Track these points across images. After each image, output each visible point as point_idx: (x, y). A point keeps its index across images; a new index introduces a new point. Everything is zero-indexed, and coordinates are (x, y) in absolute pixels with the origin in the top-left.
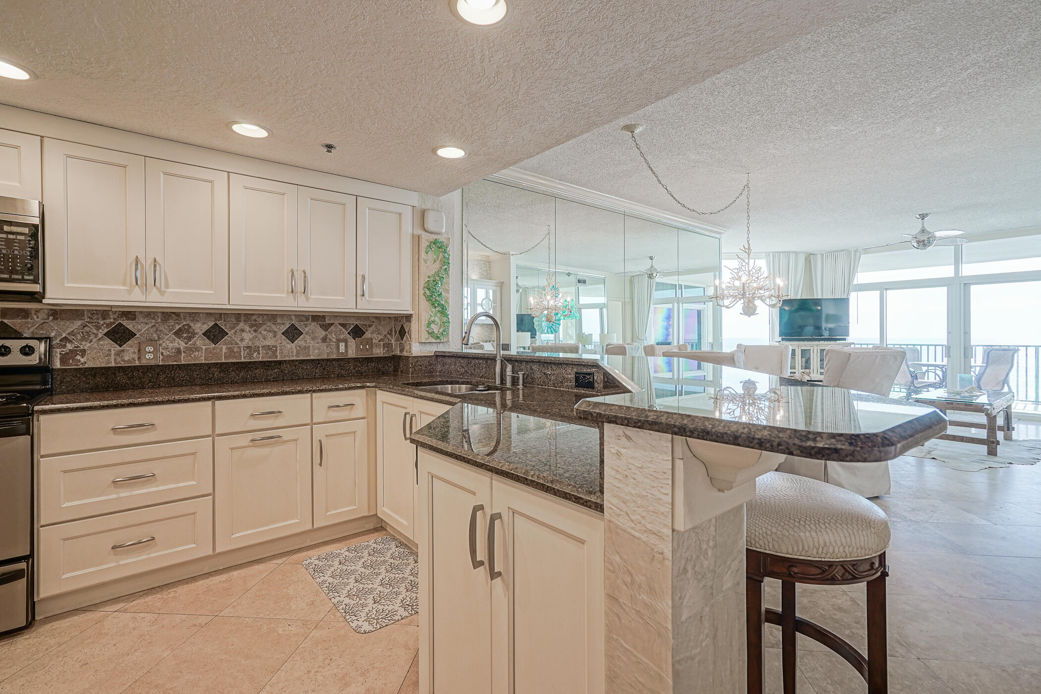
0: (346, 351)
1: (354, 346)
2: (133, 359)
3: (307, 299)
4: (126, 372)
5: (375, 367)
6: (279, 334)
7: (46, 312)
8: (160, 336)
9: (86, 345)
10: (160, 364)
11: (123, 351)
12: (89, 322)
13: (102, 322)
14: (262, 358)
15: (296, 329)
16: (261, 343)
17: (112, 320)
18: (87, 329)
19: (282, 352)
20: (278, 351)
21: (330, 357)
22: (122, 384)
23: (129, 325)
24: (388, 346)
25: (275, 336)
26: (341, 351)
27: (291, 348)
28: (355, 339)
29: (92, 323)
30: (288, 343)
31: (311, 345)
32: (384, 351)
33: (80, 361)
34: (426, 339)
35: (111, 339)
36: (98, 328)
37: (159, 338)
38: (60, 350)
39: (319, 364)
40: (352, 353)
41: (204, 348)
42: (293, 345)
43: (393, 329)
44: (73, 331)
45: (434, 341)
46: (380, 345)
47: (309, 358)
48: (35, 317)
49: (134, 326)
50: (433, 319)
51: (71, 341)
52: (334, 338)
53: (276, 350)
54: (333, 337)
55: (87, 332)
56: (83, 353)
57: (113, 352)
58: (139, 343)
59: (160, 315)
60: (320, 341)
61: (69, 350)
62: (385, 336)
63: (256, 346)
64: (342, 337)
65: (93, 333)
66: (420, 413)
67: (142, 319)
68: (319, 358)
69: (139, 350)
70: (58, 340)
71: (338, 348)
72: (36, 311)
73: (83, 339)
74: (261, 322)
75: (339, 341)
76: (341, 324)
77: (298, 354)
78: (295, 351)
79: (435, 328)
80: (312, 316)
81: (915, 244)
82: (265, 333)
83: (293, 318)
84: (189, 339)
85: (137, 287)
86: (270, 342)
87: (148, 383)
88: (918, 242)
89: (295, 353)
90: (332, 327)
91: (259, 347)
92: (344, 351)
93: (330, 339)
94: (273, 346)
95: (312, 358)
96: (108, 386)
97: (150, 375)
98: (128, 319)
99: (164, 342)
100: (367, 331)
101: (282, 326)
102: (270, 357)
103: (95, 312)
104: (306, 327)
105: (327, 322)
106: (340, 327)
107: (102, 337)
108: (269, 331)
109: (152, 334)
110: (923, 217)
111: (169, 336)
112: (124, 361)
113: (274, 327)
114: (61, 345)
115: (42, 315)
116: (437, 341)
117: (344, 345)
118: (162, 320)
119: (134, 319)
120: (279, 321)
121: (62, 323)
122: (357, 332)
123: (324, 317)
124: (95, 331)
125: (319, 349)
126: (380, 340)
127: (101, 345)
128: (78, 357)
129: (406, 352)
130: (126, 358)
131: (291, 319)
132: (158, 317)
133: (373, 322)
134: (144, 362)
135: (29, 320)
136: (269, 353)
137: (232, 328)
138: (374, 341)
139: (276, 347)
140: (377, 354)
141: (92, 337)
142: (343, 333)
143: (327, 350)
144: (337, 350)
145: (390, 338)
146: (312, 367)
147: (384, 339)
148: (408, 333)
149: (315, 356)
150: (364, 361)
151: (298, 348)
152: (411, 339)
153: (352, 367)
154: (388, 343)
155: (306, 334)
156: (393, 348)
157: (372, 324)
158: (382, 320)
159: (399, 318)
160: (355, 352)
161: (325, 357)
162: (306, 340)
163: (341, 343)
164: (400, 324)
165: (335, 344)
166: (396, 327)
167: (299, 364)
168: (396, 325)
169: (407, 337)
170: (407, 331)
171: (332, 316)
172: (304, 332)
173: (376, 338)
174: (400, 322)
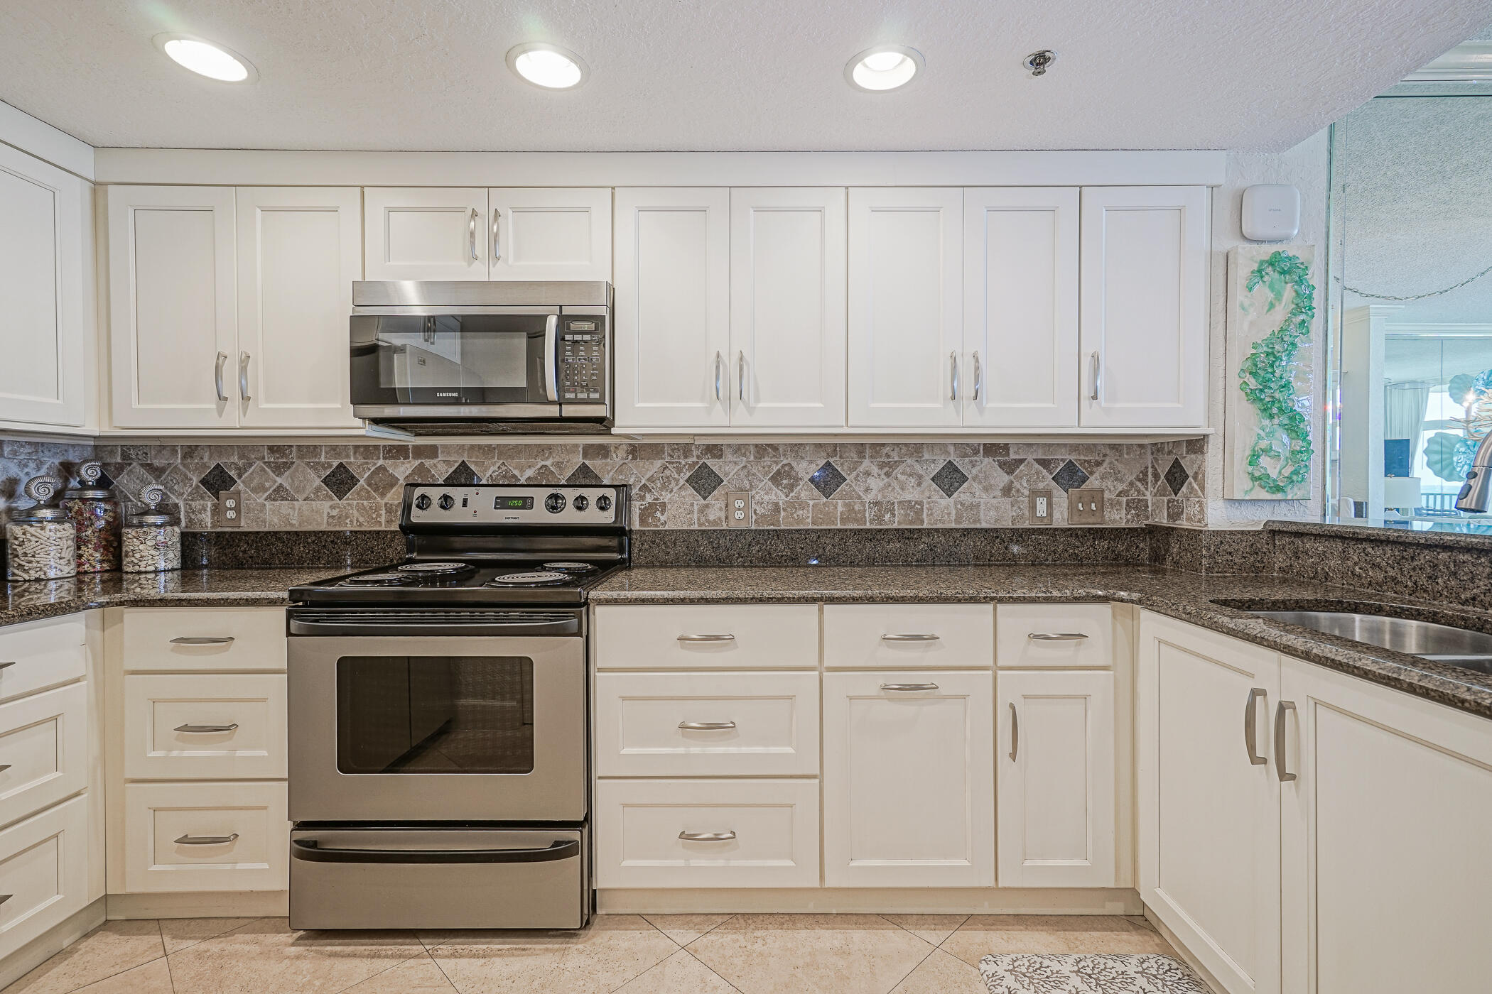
0: (1050, 514)
1: (1065, 505)
2: (720, 519)
3: (981, 410)
4: (710, 538)
5: (1108, 548)
6: (927, 481)
7: (625, 447)
8: (753, 484)
9: (666, 497)
10: (753, 527)
11: (707, 506)
12: (669, 463)
13: (683, 463)
14: (899, 523)
15: (956, 470)
16: (896, 496)
17: (695, 459)
18: (667, 472)
19: (932, 514)
20: (925, 511)
21: (1019, 526)
22: (705, 558)
23: (714, 465)
25: (919, 484)
26: (1038, 515)
27: (947, 507)
28: (1067, 491)
29: (673, 463)
30: (942, 497)
31: (982, 501)
32: (1129, 517)
33: (659, 520)
34: (1246, 492)
35: (694, 487)
36: (679, 471)
37: (751, 486)
38: (640, 503)
39: (997, 537)
40: (1061, 519)
41: (811, 503)
42: (951, 500)
43: (1150, 470)
44: (652, 476)
45: (1269, 496)
46: (1119, 503)
47: (978, 526)
48: (614, 455)
49: (720, 467)
50: (1263, 444)
51: (651, 491)
52: (1025, 488)
53: (922, 509)
54: (1023, 486)
55: (667, 478)
56: (663, 505)
57: (696, 507)
58: (727, 494)
59: (752, 448)
60: (998, 493)
61: (649, 503)
62: (1132, 484)
63: (888, 502)
64: (1041, 486)
65: (674, 479)
66: (1312, 703)
67: (730, 456)
68: (998, 526)
69: (727, 507)
70: (638, 488)
71: (1033, 507)
72: (616, 447)
73: (664, 487)
74: (896, 459)
75: (1035, 494)
76: (1037, 461)
77: (957, 521)
78: (954, 512)
79: (1270, 467)
80: (984, 445)
82: (903, 478)
83: (951, 449)
84: (791, 487)
85: (718, 402)
86: (911, 495)
87: (738, 558)
89: (953, 517)
90: (1022, 467)
91: (893, 503)
92: (1045, 515)
93: (1018, 491)
94: (916, 503)
95: (984, 525)
96: (690, 559)
97: (740, 545)
98: (714, 457)
99: (757, 493)
100: (1092, 473)
101: (933, 465)
102: (911, 522)
103: (676, 447)
104: (974, 466)
105: (1013, 456)
106: (1037, 466)
107: (684, 485)
108: (911, 475)
109: (743, 481)
111: (764, 483)
112: (708, 521)
113: (917, 467)
114: (640, 496)
115: (622, 453)
116: (1275, 497)
117: (1045, 502)
118: (755, 457)
119: (720, 457)
120: (926, 456)
121: (641, 464)
122: (1071, 476)
123: (1006, 447)
124: (676, 476)
125: (997, 509)
126: (1121, 492)
127: (683, 497)
128: (658, 514)
129: (1189, 519)
130: (712, 518)
131: (947, 451)
132: (750, 452)
133: (1105, 456)
134: (733, 525)
135: (609, 460)
136: (909, 514)
137: (852, 470)
138: (1107, 495)
139: (921, 503)
140: (1115, 521)
141: (673, 483)
142: (1043, 477)
143: (1012, 511)
144: (1031, 512)
145: (1142, 488)
146: (983, 544)
147: (1128, 491)
148: (1195, 478)
149: (991, 524)
150: (1085, 536)
151: (959, 507)
152: (1201, 491)
153: (1061, 547)
154: (1139, 499)
155: (974, 481)
156: (1149, 509)
157: (1103, 461)
158: (1125, 452)
159: (1166, 445)
160: (1066, 517)
161: (1008, 524)
162: (973, 491)
163: (1038, 498)
164: (1172, 458)
165: (1027, 499)
166: (1158, 464)
167: (961, 536)
168: (1158, 460)
169: (1192, 488)
170: (1190, 473)
171: (1021, 445)
172: (969, 477)
173: (1112, 489)
174: (1170, 453)
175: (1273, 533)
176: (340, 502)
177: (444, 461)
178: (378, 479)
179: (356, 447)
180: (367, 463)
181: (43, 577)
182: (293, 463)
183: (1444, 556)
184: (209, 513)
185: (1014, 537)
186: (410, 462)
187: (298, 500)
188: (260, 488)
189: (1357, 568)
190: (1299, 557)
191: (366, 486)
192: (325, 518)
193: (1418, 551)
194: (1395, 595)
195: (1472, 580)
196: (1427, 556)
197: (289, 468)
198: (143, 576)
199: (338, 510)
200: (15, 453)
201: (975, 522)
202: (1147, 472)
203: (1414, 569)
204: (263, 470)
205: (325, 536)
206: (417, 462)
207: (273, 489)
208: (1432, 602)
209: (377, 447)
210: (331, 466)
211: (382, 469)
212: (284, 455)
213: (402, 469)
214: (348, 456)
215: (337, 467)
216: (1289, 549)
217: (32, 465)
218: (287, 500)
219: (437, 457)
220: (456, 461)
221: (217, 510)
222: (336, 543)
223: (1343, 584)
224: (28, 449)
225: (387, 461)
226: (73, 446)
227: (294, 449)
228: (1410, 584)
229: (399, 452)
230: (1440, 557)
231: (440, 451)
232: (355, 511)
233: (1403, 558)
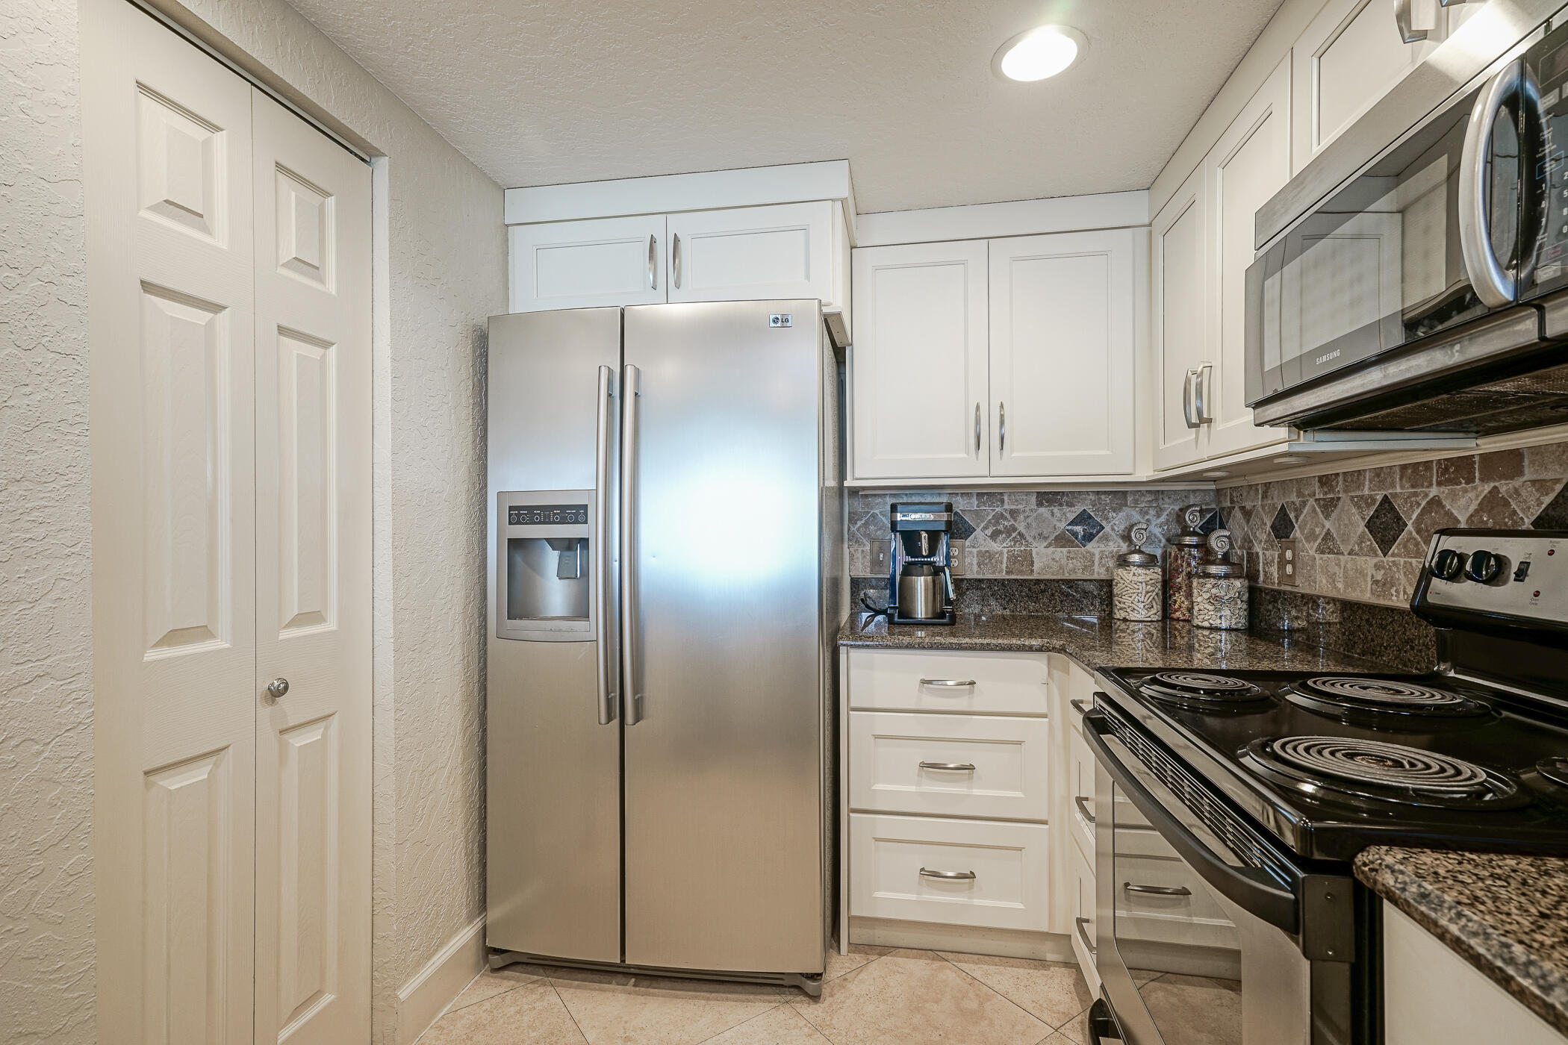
176: (1384, 559)
177: (1534, 482)
178: (1429, 522)
179: (1404, 467)
180: (1415, 494)
181: (1127, 617)
182: (1339, 498)
184: (1276, 566)
186: (1475, 488)
187: (1342, 554)
188: (1311, 537)
191: (1414, 533)
192: (1370, 583)
197: (1335, 506)
198: (1200, 631)
199: (1383, 572)
200: (1136, 502)
204: (1314, 511)
205: (1360, 611)
206: (1487, 488)
207: (1322, 536)
209: (1427, 465)
210: (1374, 501)
211: (1435, 503)
212: (1332, 490)
213: (1463, 501)
214: (1393, 486)
215: (1381, 504)
217: (1152, 512)
218: (1334, 553)
219: (1521, 473)
220: (1557, 481)
221: (1282, 563)
222: (1371, 625)
224: (1149, 498)
225: (1442, 489)
226: (1194, 491)
227: (1341, 478)
229: (1457, 470)
231: (1526, 463)
232: (1402, 577)
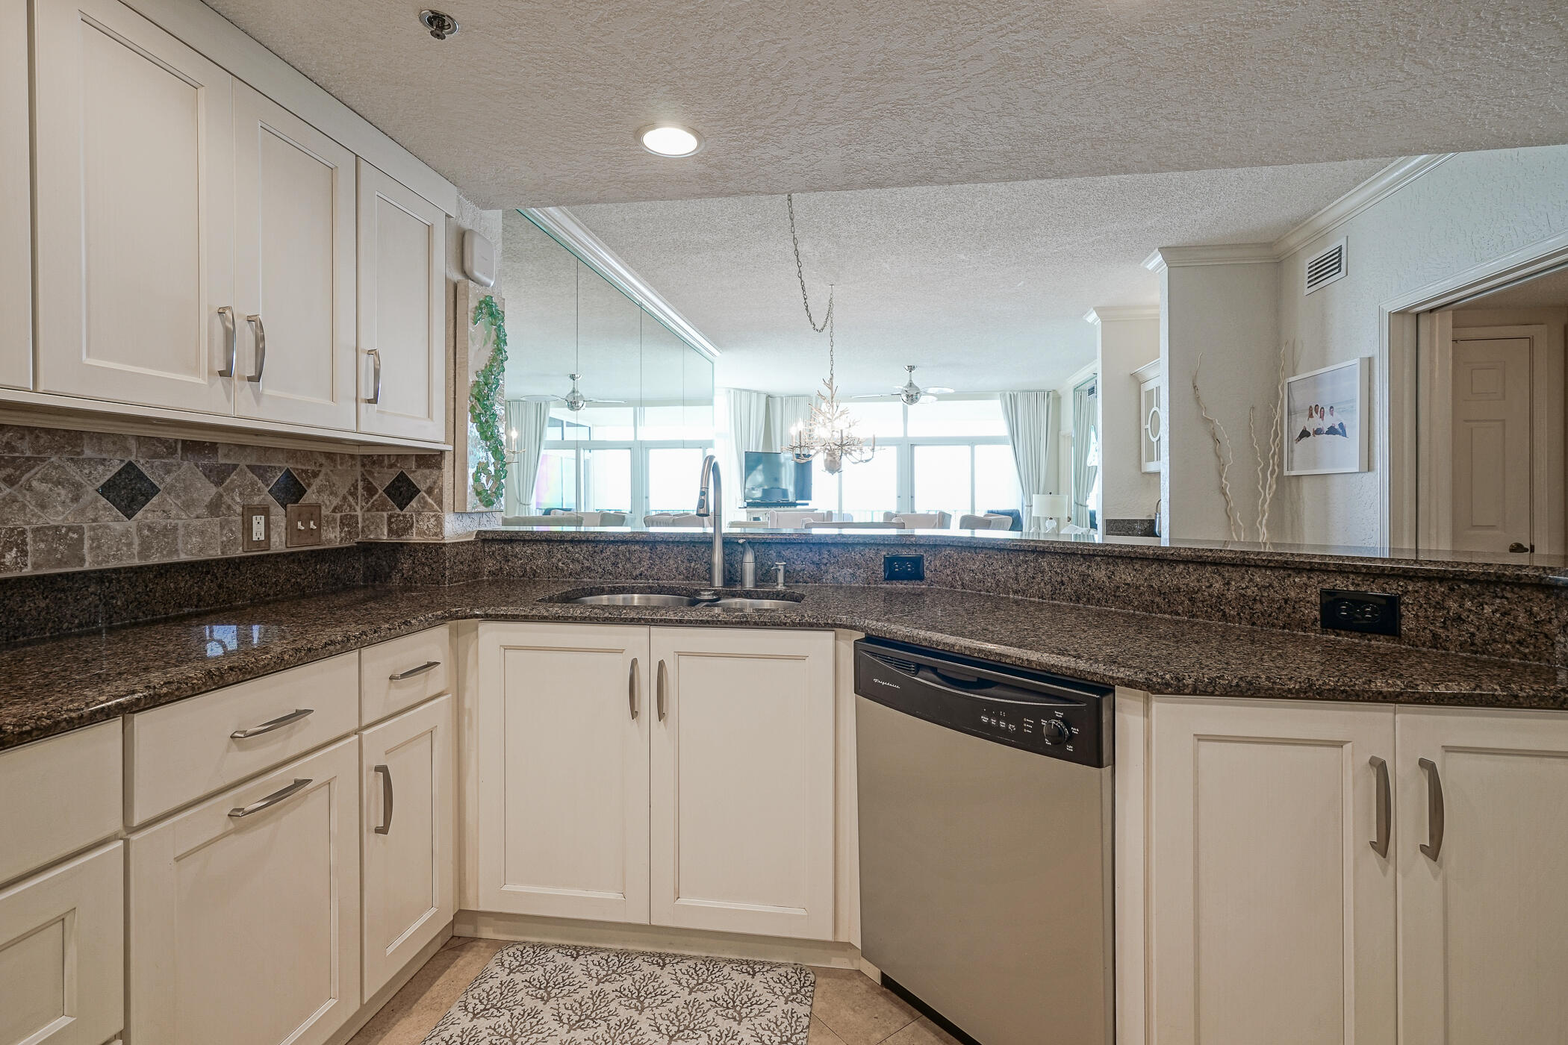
0: (268, 536)
1: (283, 524)
3: (258, 396)
5: (329, 572)
6: (90, 493)
14: (36, 566)
15: (141, 476)
16: (30, 518)
19: (99, 547)
20: (87, 544)
21: (230, 555)
24: (348, 522)
25: (76, 499)
26: (255, 538)
27: (126, 533)
28: (285, 507)
30: (116, 519)
31: (180, 522)
32: (343, 535)
34: (473, 505)
39: (208, 573)
40: (278, 544)
42: (132, 524)
43: (360, 484)
45: (484, 509)
46: (334, 520)
47: (175, 559)
50: (483, 463)
52: (238, 503)
53: (81, 540)
54: (235, 501)
60: (203, 511)
62: (344, 498)
63: (12, 530)
64: (256, 500)
68: (203, 557)
71: (248, 529)
74: (28, 454)
75: (249, 511)
76: (251, 468)
77: (143, 552)
78: (137, 541)
79: (485, 484)
80: (183, 441)
81: (905, 398)
82: (44, 487)
83: (132, 444)
86: (58, 517)
88: (908, 396)
89: (136, 549)
90: (233, 476)
91: (23, 532)
92: (262, 538)
93: (229, 507)
94: (70, 529)
95: (183, 557)
100: (309, 485)
101: (101, 468)
102: (60, 563)
104: (168, 472)
105: (220, 460)
106: (251, 475)
108: (58, 483)
110: (911, 368)
113: (72, 470)
116: (487, 509)
117: (262, 522)
120: (88, 453)
122: (291, 491)
123: (213, 447)
125: (202, 533)
126: (335, 508)
131: (124, 447)
133: (321, 465)
136: (56, 550)
138: (325, 512)
139: (79, 530)
140: (330, 541)
142: (258, 490)
143: (221, 534)
144: (245, 536)
145: (353, 503)
146: (190, 583)
147: (342, 506)
148: (430, 491)
149: (192, 554)
150: (308, 560)
151: (146, 532)
152: (438, 505)
153: (283, 576)
154: (351, 515)
155: (169, 493)
156: (360, 526)
157: (320, 471)
158: (339, 462)
159: (386, 458)
160: (284, 539)
161: (215, 553)
162: (167, 508)
163: (254, 517)
164: (394, 473)
165: (240, 518)
166: (374, 477)
167: (156, 577)
168: (373, 473)
169: (426, 502)
170: (423, 487)
171: (232, 447)
172: (161, 487)
173: (328, 503)
174: (391, 466)
175: (484, 541)
183: (622, 548)
185: (230, 570)
189: (560, 564)
190: (508, 561)
193: (605, 546)
194: (590, 580)
195: (640, 562)
196: (612, 548)
201: (170, 553)
202: (357, 485)
203: (603, 559)
208: (615, 580)
216: (499, 554)
223: (549, 578)
228: (600, 570)
230: (620, 549)
233: (595, 552)
